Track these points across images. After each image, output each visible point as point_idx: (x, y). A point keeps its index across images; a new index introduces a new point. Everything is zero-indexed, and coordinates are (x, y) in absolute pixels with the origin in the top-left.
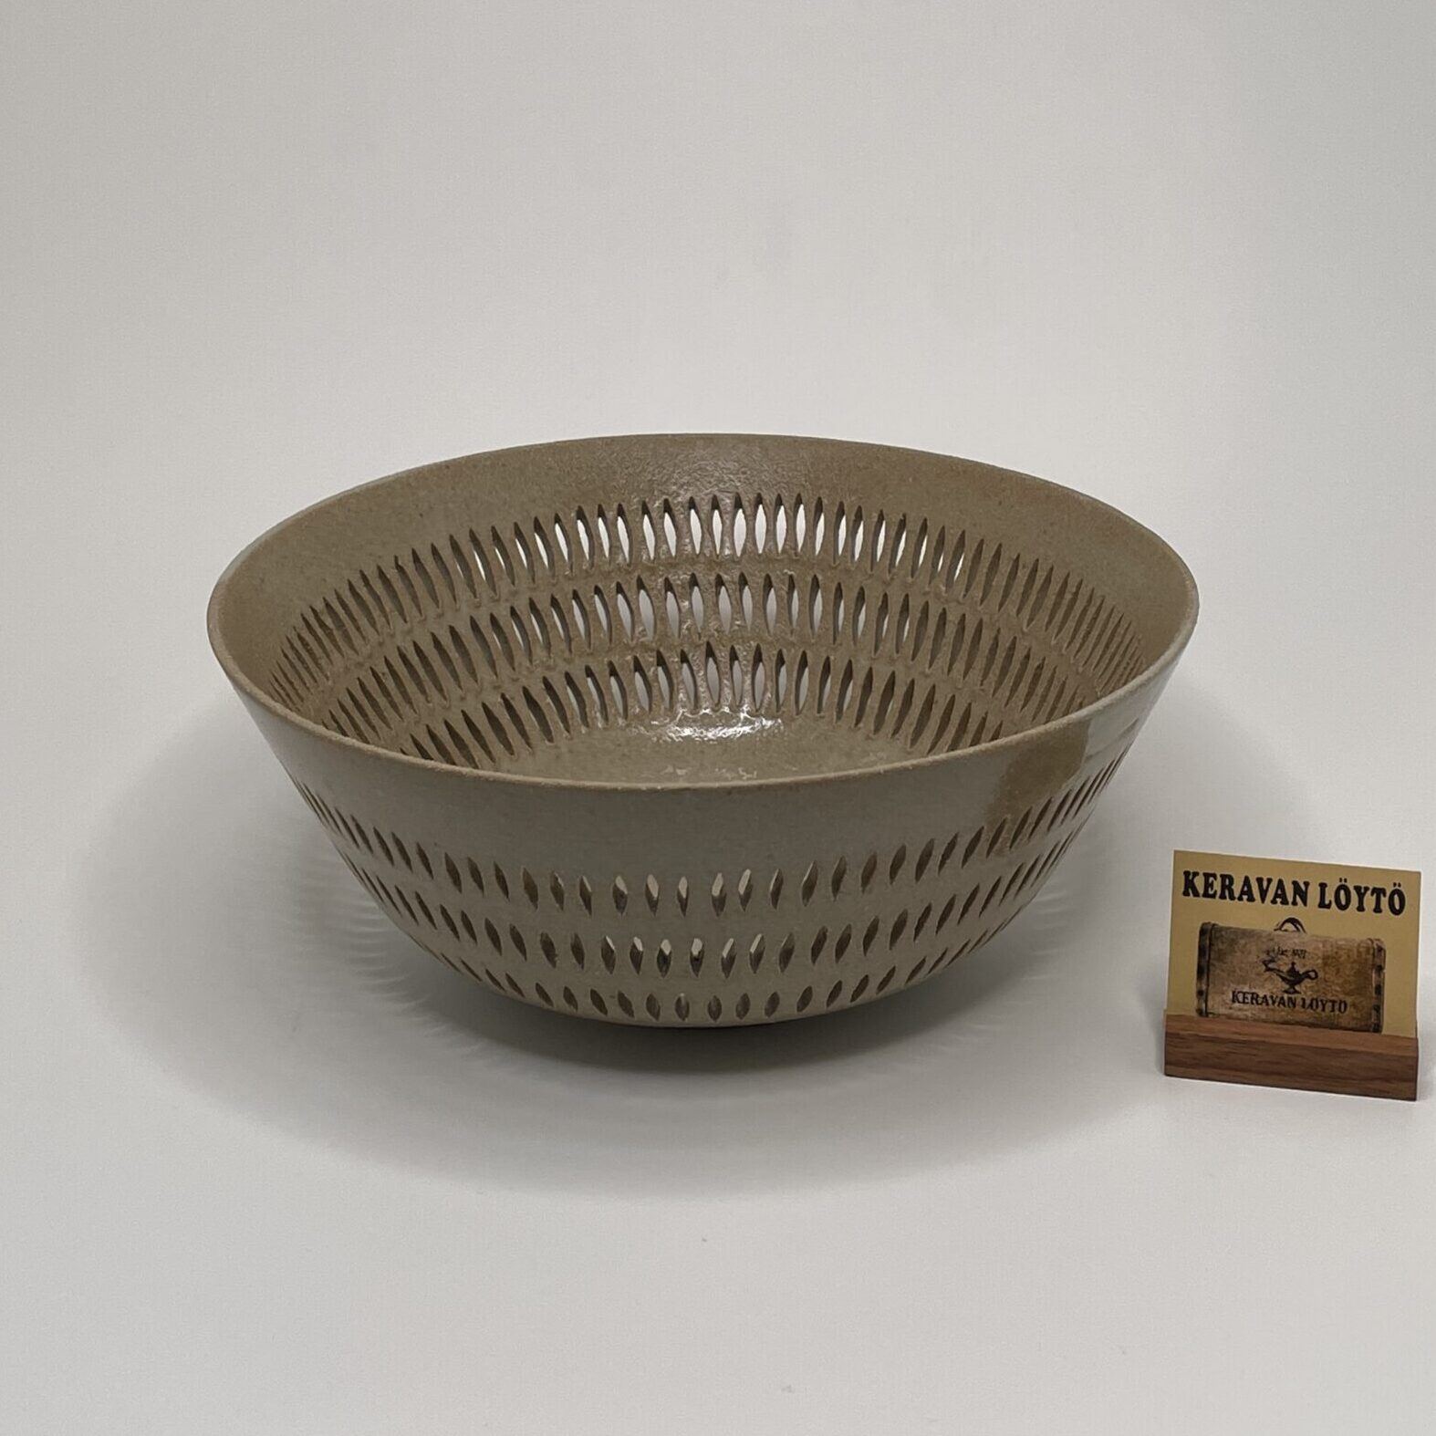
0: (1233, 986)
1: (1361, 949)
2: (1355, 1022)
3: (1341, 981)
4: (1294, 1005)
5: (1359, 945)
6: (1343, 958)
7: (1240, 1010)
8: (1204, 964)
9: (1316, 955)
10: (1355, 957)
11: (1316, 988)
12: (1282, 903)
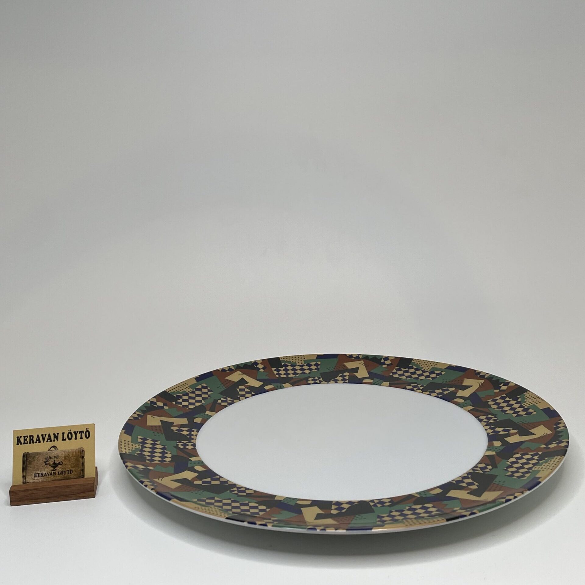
0: (34, 472)
1: (77, 452)
2: (75, 476)
3: (71, 463)
4: (55, 474)
5: (76, 451)
6: (71, 456)
7: (37, 479)
8: (25, 466)
9: (62, 456)
10: (75, 455)
11: (62, 467)
12: (50, 441)
